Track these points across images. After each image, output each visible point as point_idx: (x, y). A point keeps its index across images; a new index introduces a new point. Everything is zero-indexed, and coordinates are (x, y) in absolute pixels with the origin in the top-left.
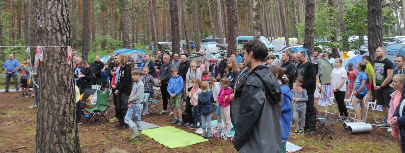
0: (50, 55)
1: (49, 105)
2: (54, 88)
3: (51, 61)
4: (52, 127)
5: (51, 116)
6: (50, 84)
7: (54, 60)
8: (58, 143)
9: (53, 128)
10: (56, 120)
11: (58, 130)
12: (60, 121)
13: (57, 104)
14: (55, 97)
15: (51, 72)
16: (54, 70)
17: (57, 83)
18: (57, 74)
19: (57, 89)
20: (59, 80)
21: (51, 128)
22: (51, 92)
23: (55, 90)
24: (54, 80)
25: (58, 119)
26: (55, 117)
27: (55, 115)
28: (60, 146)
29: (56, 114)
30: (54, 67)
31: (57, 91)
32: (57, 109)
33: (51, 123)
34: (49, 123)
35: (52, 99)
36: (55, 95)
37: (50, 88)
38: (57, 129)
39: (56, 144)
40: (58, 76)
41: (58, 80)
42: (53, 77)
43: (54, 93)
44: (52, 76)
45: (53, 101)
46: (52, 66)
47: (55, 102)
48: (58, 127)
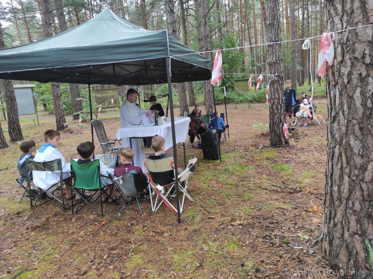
0: (346, 48)
1: (343, 154)
2: (355, 122)
3: (349, 62)
4: (348, 200)
5: (346, 178)
6: (346, 113)
7: (355, 58)
8: (360, 236)
9: (350, 202)
10: (358, 188)
11: (361, 210)
12: (366, 193)
13: (360, 157)
14: (356, 142)
15: (348, 86)
16: (355, 82)
17: (361, 110)
18: (361, 92)
19: (361, 126)
20: (366, 105)
21: (345, 201)
22: (347, 130)
23: (357, 127)
24: (355, 105)
25: (361, 188)
26: (354, 181)
27: (354, 178)
28: (363, 242)
29: (357, 176)
30: (355, 76)
31: (361, 129)
32: (359, 167)
33: (345, 191)
34: (342, 190)
35: (350, 145)
36: (357, 138)
37: (346, 121)
38: (357, 206)
39: (356, 236)
40: (365, 96)
41: (364, 104)
42: (351, 97)
43: (354, 133)
44: (351, 94)
45: (351, 149)
46: (350, 74)
47: (356, 151)
48: (360, 203)
